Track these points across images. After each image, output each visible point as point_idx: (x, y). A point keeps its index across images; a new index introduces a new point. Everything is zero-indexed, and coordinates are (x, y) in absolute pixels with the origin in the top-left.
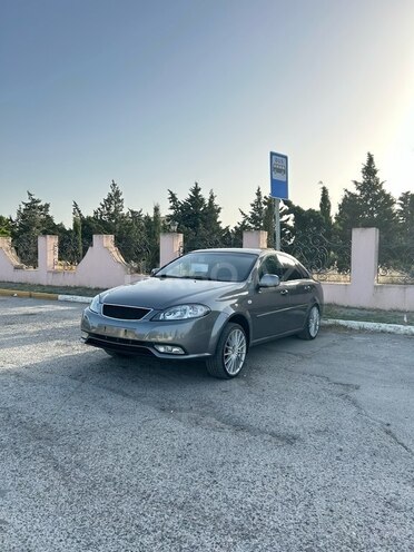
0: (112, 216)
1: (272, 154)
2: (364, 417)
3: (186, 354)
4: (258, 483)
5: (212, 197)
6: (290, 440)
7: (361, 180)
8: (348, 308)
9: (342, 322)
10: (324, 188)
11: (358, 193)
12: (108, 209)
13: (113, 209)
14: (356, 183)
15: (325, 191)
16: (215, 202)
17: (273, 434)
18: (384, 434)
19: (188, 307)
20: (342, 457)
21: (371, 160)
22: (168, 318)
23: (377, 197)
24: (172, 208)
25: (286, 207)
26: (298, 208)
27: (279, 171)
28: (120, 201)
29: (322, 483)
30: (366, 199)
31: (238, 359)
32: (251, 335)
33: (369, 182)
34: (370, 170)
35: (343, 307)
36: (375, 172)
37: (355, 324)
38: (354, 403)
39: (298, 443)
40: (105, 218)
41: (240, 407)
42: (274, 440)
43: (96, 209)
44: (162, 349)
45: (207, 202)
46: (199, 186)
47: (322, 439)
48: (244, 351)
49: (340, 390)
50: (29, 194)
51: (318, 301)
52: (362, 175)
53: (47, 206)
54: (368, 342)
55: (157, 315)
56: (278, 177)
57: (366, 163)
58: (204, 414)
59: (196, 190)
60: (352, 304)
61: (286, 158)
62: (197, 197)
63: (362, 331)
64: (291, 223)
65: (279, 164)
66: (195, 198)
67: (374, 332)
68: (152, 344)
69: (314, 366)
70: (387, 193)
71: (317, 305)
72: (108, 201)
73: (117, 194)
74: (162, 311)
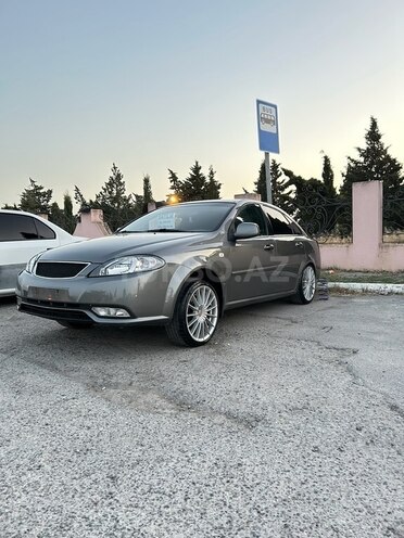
0: (115, 199)
1: (259, 102)
2: (361, 388)
3: (133, 316)
4: (179, 497)
5: (212, 173)
6: (250, 422)
7: (364, 146)
8: (350, 271)
9: (343, 285)
10: (326, 157)
11: (362, 159)
12: (110, 193)
13: (115, 192)
14: (359, 149)
15: (327, 160)
16: (215, 178)
17: (228, 415)
18: (388, 411)
19: (134, 259)
20: (321, 447)
21: (374, 125)
22: (111, 272)
23: (381, 164)
24: (173, 188)
25: (287, 179)
26: (300, 177)
27: (268, 121)
28: (121, 184)
29: (282, 492)
30: (370, 166)
31: (208, 324)
32: (225, 296)
33: (373, 148)
34: (373, 136)
35: (345, 271)
36: (379, 137)
37: (358, 286)
38: (349, 370)
39: (260, 427)
40: (108, 202)
41: (196, 379)
42: (228, 423)
43: (98, 193)
44: (102, 313)
45: (208, 180)
46: (199, 164)
47: (298, 420)
48: (216, 315)
49: (334, 355)
50: (33, 182)
51: (313, 261)
52: (365, 140)
53: (50, 192)
54: (372, 304)
55: (96, 269)
56: (267, 128)
57: (369, 128)
58: (145, 390)
59: (197, 169)
60: (355, 268)
61: (275, 107)
62: (198, 175)
63: (365, 292)
64: (293, 196)
65: (266, 114)
66: (197, 177)
67: (379, 294)
68: (89, 307)
69: (304, 330)
70: (393, 157)
71: (311, 264)
72: (110, 184)
73: (119, 177)
74: (102, 265)
